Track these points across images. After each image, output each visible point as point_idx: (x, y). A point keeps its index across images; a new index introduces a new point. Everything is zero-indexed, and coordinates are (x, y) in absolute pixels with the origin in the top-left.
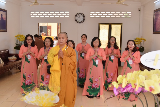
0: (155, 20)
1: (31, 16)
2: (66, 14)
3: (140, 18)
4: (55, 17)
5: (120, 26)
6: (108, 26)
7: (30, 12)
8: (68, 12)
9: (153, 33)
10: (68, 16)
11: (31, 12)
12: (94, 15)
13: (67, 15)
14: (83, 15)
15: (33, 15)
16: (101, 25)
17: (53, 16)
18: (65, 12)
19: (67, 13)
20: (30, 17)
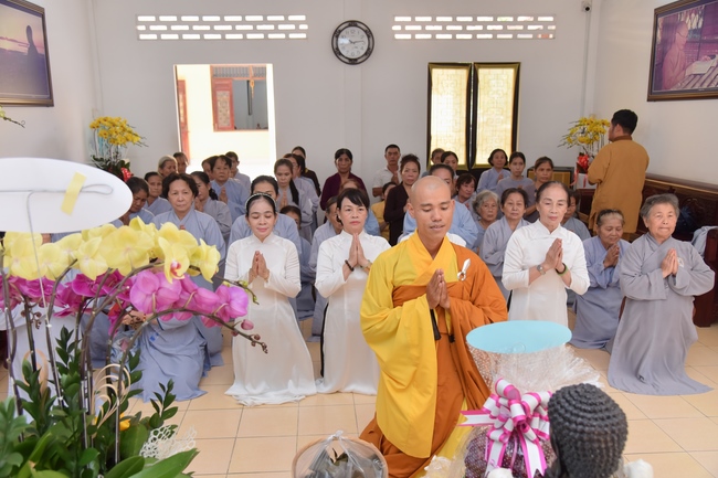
0: (658, 49)
1: (142, 37)
2: (295, 27)
3: (587, 42)
4: (245, 38)
5: (511, 72)
6: (463, 73)
7: (137, 16)
8: (303, 18)
9: (648, 100)
10: (304, 36)
11: (141, 19)
12: (408, 28)
13: (297, 31)
14: (366, 32)
15: (148, 31)
16: (436, 72)
17: (240, 36)
18: (291, 18)
19: (297, 23)
20: (139, 39)
